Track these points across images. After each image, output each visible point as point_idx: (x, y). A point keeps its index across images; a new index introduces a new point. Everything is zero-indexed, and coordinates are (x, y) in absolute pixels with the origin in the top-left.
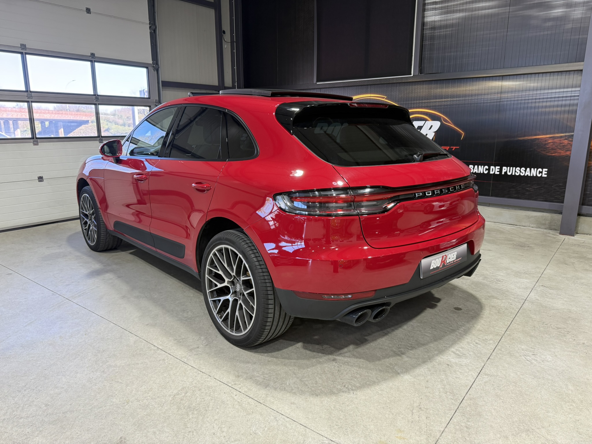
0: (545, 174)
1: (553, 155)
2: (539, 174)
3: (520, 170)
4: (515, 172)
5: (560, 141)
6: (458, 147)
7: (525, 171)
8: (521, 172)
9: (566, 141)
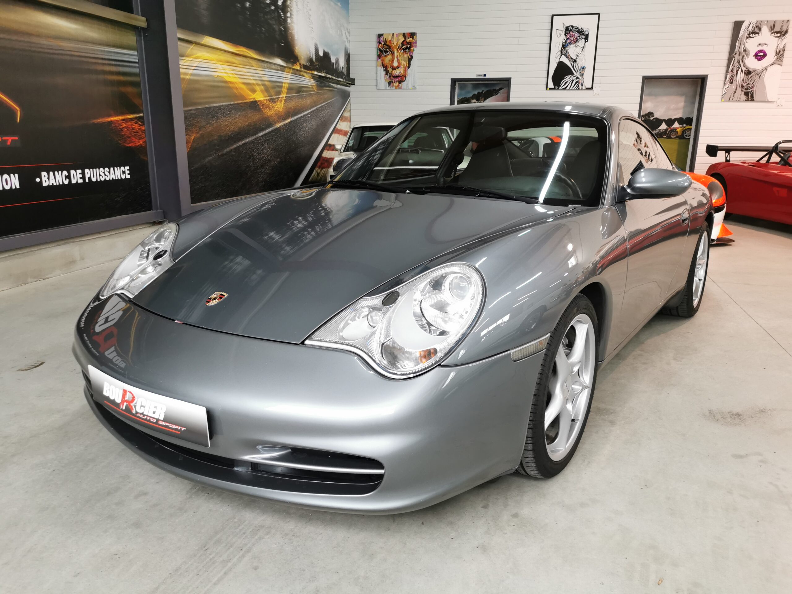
0: (128, 174)
1: (130, 145)
2: (123, 175)
3: (104, 173)
4: (100, 175)
5: (132, 125)
6: (17, 138)
7: (109, 172)
8: (105, 175)
9: (137, 125)
